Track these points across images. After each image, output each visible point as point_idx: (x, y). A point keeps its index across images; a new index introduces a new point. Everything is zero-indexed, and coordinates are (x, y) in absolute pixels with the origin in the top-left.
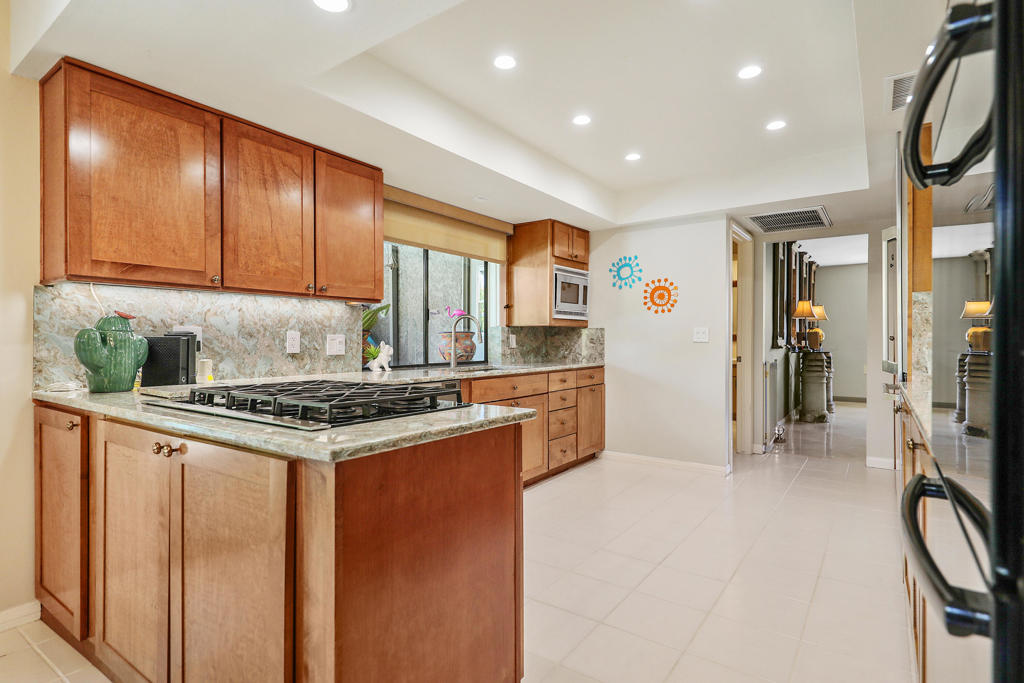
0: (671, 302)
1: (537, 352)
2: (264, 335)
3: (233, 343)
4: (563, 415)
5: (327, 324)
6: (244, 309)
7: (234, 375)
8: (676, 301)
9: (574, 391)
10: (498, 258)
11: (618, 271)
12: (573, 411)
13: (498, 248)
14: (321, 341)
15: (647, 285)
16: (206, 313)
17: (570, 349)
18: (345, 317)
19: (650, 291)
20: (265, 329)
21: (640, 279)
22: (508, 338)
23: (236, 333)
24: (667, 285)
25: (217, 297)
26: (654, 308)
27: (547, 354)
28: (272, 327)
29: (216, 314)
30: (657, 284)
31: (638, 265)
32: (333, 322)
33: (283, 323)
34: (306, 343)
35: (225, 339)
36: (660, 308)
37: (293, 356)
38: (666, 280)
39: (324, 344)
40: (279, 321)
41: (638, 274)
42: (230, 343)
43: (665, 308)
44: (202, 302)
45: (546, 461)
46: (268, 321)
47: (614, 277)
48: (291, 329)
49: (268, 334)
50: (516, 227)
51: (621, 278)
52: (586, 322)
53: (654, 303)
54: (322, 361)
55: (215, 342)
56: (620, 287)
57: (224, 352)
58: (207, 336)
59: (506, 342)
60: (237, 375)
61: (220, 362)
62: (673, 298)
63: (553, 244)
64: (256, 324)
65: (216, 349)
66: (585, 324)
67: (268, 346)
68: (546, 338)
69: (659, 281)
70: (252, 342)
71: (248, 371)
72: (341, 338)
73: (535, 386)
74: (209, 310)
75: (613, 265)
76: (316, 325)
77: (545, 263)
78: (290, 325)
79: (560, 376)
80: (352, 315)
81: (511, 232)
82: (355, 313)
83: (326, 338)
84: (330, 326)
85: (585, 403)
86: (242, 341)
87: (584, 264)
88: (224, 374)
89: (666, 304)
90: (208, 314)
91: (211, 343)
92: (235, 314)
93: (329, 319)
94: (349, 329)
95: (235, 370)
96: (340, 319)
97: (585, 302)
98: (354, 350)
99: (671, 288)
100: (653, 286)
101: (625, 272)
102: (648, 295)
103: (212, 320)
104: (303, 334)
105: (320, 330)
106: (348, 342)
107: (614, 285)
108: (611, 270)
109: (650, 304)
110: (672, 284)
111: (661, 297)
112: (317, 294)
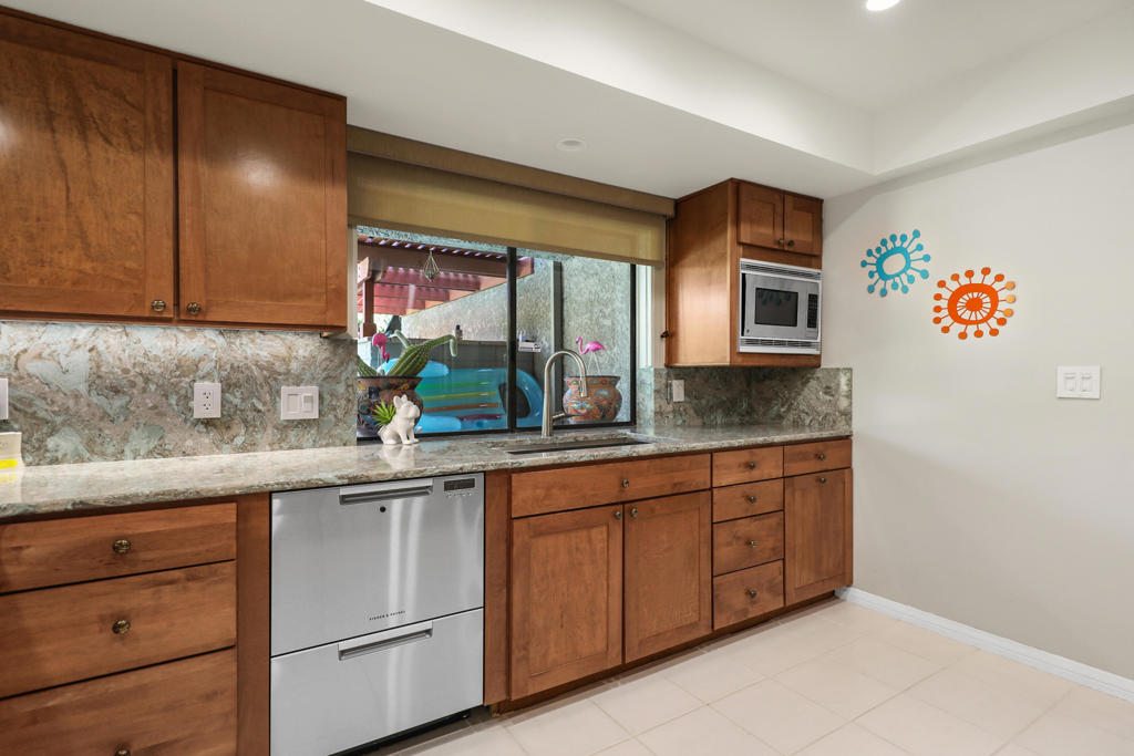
0: (998, 315)
1: (729, 408)
2: (144, 390)
3: (77, 403)
4: (745, 528)
5: (282, 370)
6: (101, 348)
7: (79, 455)
8: (1010, 313)
9: (780, 483)
10: (649, 258)
11: (879, 264)
12: (773, 521)
13: (648, 241)
14: (268, 397)
15: (942, 284)
16: (18, 357)
17: (789, 403)
18: (319, 358)
19: (946, 294)
20: (147, 380)
21: (925, 274)
22: (669, 386)
23: (83, 388)
24: (989, 280)
25: (42, 329)
26: (958, 328)
27: (751, 411)
28: (161, 374)
29: (39, 356)
30: (964, 281)
31: (920, 247)
32: (294, 366)
33: (188, 370)
34: (237, 401)
35: (59, 398)
36: (972, 329)
37: (208, 423)
38: (986, 271)
39: (274, 402)
40: (178, 367)
41: (921, 265)
42: (71, 403)
43: (984, 327)
44: (10, 338)
45: (706, 613)
46: (154, 367)
47: (871, 275)
48: (203, 378)
49: (153, 387)
50: (679, 204)
51: (884, 277)
52: (818, 357)
53: (958, 319)
54: (269, 431)
55: (38, 402)
56: (884, 293)
57: (59, 420)
58: (21, 393)
59: (663, 392)
60: (88, 455)
61: (51, 434)
62: (1002, 306)
63: (737, 223)
64: (126, 371)
65: (41, 414)
66: (815, 362)
67: (155, 407)
68: (748, 385)
69: (970, 274)
70: (118, 402)
71: (111, 450)
72: (312, 391)
73: (678, 477)
74: (25, 351)
75: (869, 253)
76: (256, 372)
77: (723, 257)
78: (200, 373)
79: (745, 456)
80: (334, 353)
81: (670, 212)
82: (340, 351)
83: (278, 392)
84: (288, 372)
85: (804, 506)
86: (95, 399)
87: (812, 257)
88: (60, 455)
89: (985, 320)
90: (23, 357)
91: (30, 405)
92: (81, 357)
93: (284, 360)
94: (328, 377)
95: (81, 447)
96: (310, 362)
97: (812, 322)
98: (340, 413)
99: (997, 286)
100: (954, 286)
101: (894, 264)
102: (944, 304)
103: (32, 367)
104: (228, 386)
105: (266, 378)
106: (327, 397)
107: (871, 289)
108: (864, 264)
109: (947, 321)
110: (999, 278)
111: (974, 305)
112: (182, 317)
